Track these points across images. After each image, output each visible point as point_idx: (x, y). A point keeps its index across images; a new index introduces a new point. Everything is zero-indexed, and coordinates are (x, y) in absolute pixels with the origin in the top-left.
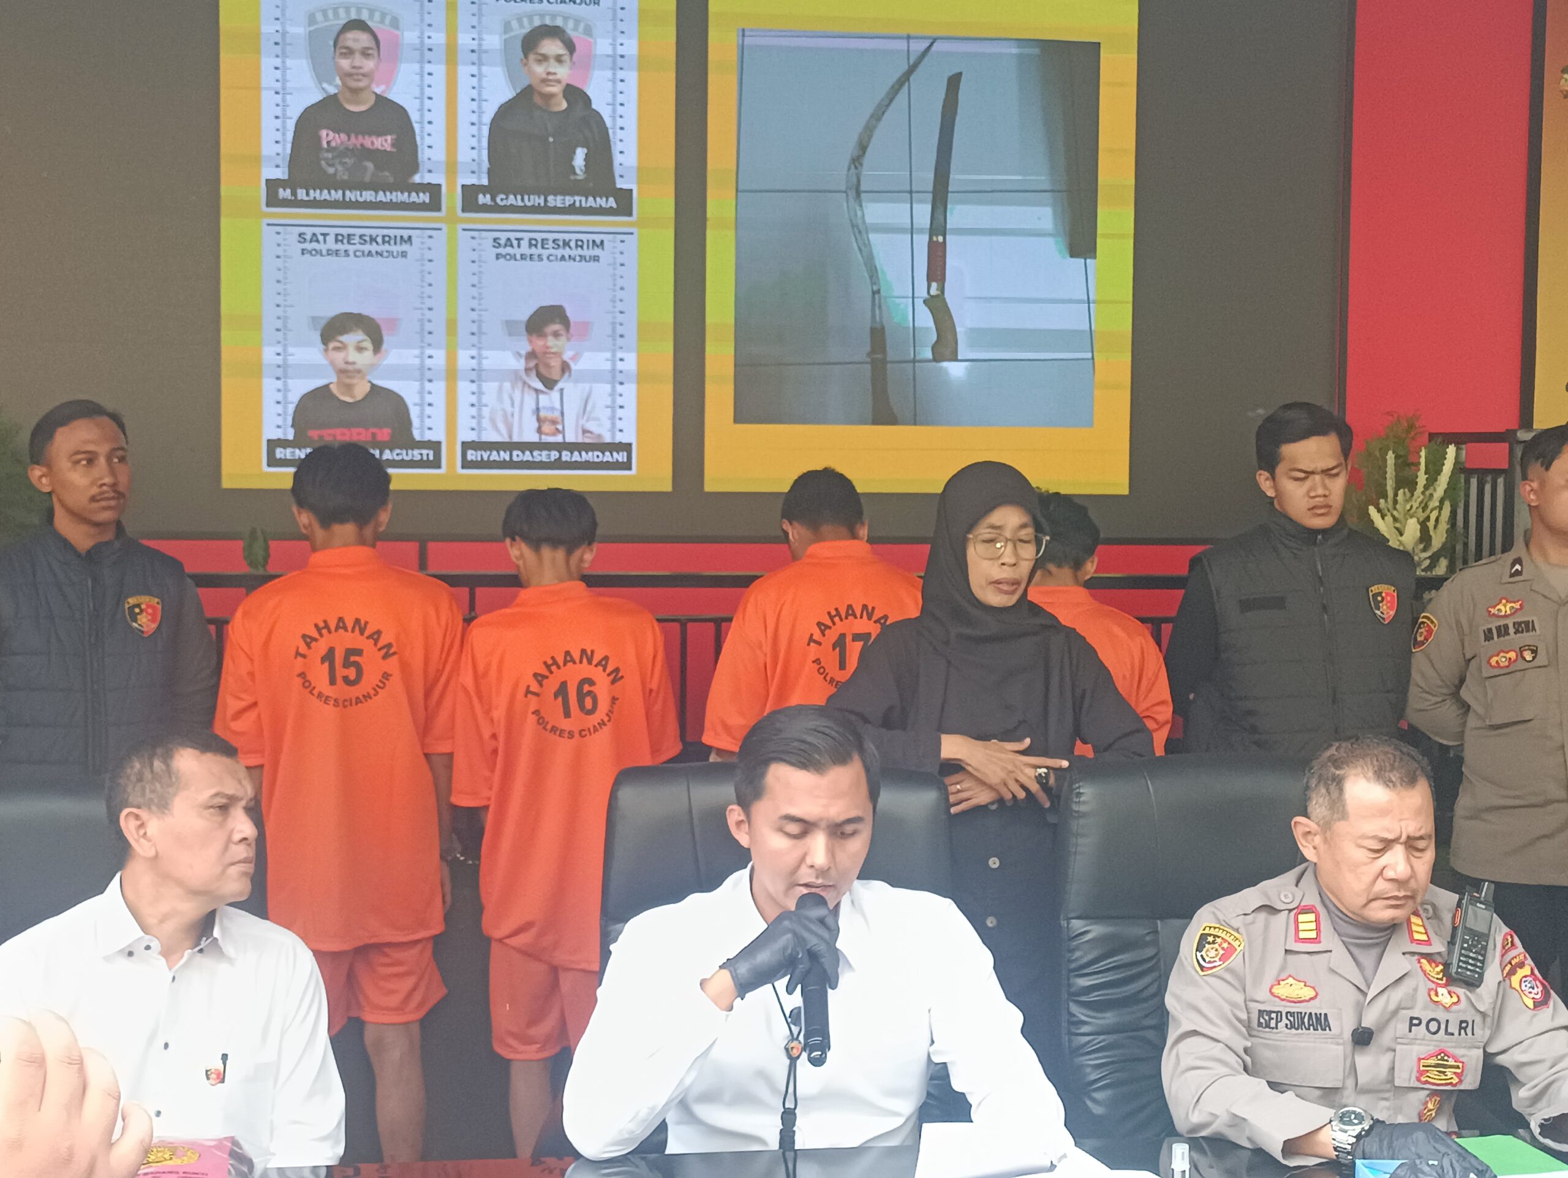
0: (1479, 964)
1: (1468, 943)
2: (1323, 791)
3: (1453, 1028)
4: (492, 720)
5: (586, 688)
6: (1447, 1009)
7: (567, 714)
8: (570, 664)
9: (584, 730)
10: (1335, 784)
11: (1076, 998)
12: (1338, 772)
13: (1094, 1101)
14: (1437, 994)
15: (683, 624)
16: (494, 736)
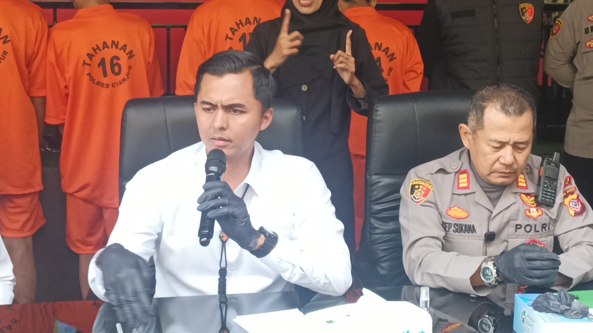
0: (553, 195)
1: (547, 184)
2: (475, 113)
3: (539, 228)
4: (65, 78)
5: (115, 61)
6: (535, 219)
7: (105, 75)
8: (106, 49)
9: (114, 83)
10: (480, 110)
11: (374, 216)
12: (483, 104)
13: (382, 268)
14: (530, 212)
15: (168, 29)
16: (66, 87)
